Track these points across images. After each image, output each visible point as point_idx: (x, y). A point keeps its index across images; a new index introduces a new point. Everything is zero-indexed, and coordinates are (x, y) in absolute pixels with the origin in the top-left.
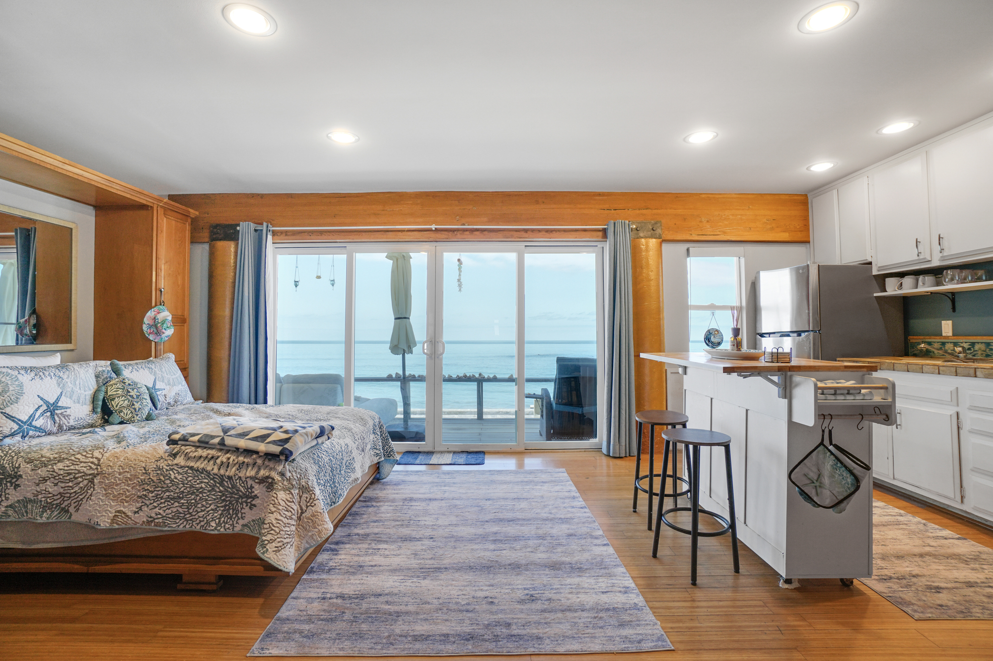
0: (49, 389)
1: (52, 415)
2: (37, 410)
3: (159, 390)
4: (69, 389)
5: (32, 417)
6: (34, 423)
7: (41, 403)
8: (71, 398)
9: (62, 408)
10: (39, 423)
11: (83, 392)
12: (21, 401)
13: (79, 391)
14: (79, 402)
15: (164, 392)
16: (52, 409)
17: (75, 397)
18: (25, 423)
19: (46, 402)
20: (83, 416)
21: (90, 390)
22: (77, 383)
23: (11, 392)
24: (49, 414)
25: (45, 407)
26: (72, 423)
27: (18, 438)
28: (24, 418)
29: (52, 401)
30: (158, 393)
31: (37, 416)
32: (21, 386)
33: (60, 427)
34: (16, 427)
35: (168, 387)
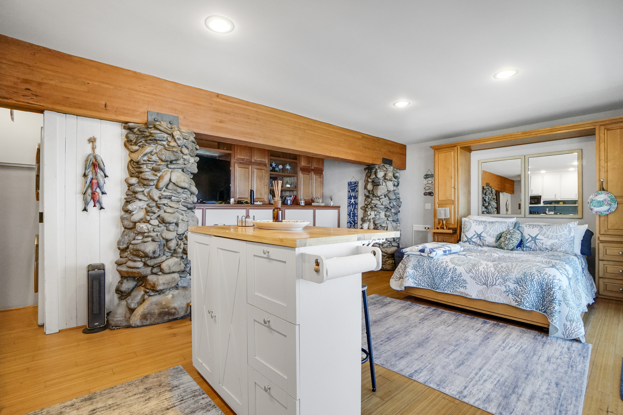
0: (479, 229)
1: (480, 239)
2: (474, 235)
3: (538, 239)
4: (487, 230)
5: (472, 237)
6: (472, 240)
7: (475, 233)
8: (487, 234)
9: (483, 237)
10: (474, 240)
11: (493, 232)
12: (469, 231)
13: (491, 232)
14: (490, 236)
15: (542, 242)
16: (479, 236)
17: (488, 234)
18: (469, 239)
19: (477, 234)
20: (491, 242)
21: (497, 232)
22: (492, 229)
23: (468, 228)
24: (479, 238)
25: (476, 235)
26: (487, 243)
27: (467, 243)
28: (469, 237)
29: (479, 233)
30: (536, 241)
31: (474, 238)
32: (471, 227)
33: (483, 244)
34: (467, 240)
35: (546, 239)
